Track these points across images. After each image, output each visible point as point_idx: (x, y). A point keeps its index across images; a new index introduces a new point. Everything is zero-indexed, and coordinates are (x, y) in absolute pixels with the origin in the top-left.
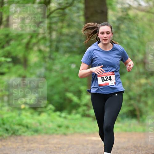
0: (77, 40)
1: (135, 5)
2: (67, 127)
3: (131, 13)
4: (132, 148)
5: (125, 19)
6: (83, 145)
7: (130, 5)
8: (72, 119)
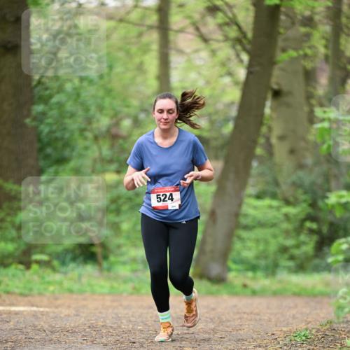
7: (80, 5)
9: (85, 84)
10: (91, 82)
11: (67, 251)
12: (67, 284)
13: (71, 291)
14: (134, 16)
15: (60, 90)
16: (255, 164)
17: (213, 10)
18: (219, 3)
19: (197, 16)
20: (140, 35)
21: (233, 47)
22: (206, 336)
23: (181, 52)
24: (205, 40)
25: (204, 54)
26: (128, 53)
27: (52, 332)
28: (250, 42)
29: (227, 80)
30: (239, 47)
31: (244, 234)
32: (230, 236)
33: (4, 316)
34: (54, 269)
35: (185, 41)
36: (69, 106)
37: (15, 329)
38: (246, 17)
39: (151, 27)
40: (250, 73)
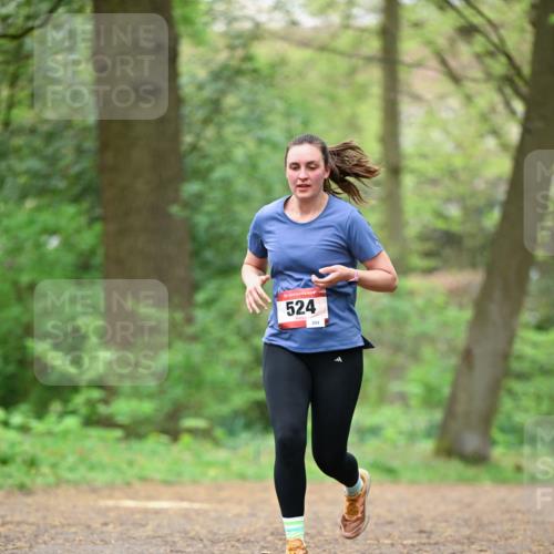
0: (66, 147)
1: (276, 22)
2: (32, 463)
3: (263, 52)
4: (265, 538)
5: (239, 72)
6: (89, 527)
7: (257, 25)
8: (50, 433)
9: (266, 149)
10: (275, 146)
11: (236, 414)
12: (237, 466)
13: (243, 477)
14: (344, 41)
15: (226, 158)
16: (534, 275)
17: (468, 31)
18: (477, 20)
19: (442, 42)
20: (353, 72)
21: (500, 90)
22: (457, 548)
23: (417, 98)
24: (455, 79)
25: (454, 102)
26: (333, 99)
27: (213, 542)
28: (526, 83)
29: (491, 142)
30: (508, 91)
31: (517, 386)
32: (495, 390)
33: (138, 516)
34: (217, 443)
35: (423, 81)
36: (241, 184)
37: (154, 537)
38: (521, 43)
39: (369, 59)
40: (527, 130)
